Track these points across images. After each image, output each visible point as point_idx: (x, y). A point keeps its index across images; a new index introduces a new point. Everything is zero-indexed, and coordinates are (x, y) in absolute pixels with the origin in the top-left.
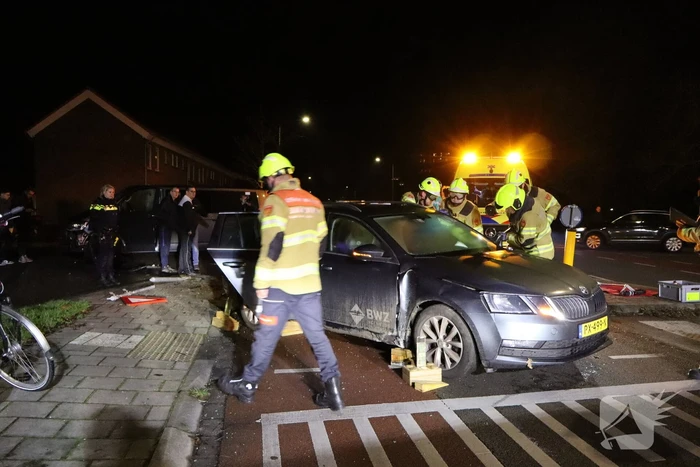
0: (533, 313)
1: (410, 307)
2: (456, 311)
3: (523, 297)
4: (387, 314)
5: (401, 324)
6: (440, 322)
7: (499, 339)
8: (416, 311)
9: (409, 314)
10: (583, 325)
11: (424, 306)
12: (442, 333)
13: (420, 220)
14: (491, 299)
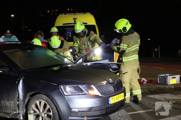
0: (85, 94)
1: (25, 97)
2: (48, 96)
3: (80, 86)
4: (13, 102)
5: (20, 107)
6: (40, 103)
7: (69, 108)
8: (27, 99)
9: (24, 101)
10: (111, 98)
11: (31, 96)
12: (41, 109)
13: (29, 51)
14: (65, 89)
